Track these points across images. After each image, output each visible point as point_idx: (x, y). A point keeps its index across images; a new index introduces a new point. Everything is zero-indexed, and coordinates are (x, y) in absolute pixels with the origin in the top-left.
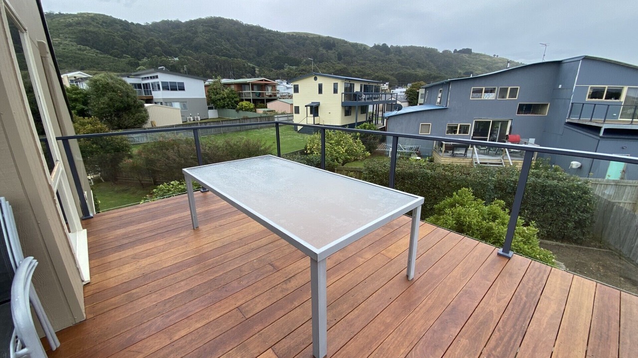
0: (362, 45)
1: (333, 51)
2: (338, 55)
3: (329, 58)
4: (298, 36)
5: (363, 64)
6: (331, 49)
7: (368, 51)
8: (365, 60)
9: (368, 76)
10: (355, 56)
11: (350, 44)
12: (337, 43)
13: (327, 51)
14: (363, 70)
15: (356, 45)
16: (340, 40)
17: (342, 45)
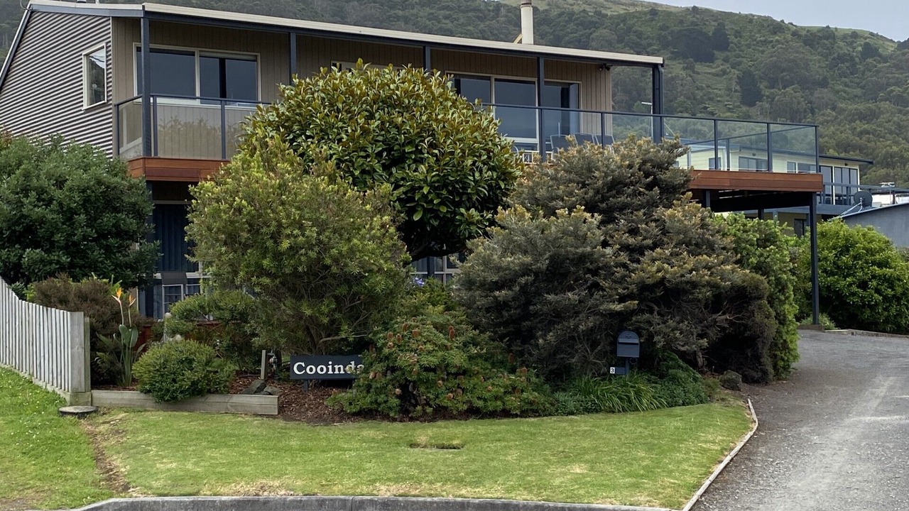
0: (855, 35)
1: (718, 66)
2: (740, 81)
3: (699, 94)
4: (555, 12)
5: (863, 117)
6: (709, 59)
7: (885, 60)
8: (875, 100)
9: (888, 165)
10: (824, 83)
11: (797, 33)
12: (738, 34)
13: (689, 68)
14: (863, 141)
15: (827, 35)
16: (749, 19)
17: (759, 37)
